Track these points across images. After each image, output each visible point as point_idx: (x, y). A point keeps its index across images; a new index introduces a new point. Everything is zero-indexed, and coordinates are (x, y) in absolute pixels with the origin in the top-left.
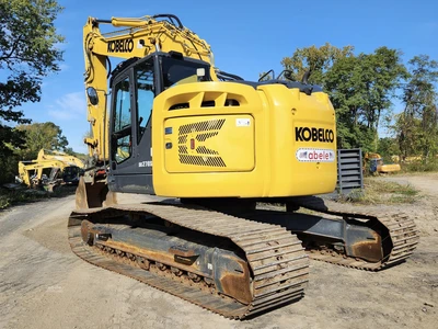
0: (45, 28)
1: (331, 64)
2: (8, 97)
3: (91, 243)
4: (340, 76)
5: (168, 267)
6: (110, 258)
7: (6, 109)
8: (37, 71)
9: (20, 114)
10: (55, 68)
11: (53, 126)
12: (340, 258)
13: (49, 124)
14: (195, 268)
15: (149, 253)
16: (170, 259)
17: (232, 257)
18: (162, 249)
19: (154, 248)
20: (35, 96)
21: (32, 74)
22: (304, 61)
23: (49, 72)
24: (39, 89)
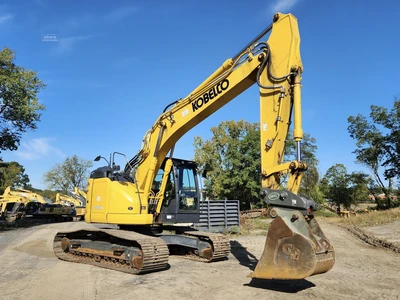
1: (246, 134)
3: (67, 251)
4: (250, 144)
5: (110, 258)
6: (78, 258)
8: (18, 128)
10: (33, 127)
11: (17, 165)
12: (197, 258)
13: (14, 163)
14: (123, 257)
15: (101, 253)
16: (111, 254)
17: (137, 250)
18: (108, 250)
19: (104, 250)
20: (14, 146)
21: (13, 130)
22: (226, 130)
23: (28, 129)
24: (18, 141)
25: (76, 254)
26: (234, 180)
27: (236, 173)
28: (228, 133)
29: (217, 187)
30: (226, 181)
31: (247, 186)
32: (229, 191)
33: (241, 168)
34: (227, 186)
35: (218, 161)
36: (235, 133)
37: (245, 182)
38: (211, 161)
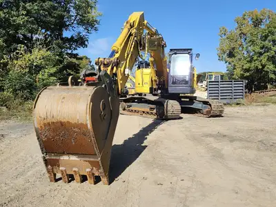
0: (92, 7)
2: (71, 45)
3: (124, 110)
4: (269, 32)
5: (148, 113)
6: (130, 113)
7: (69, 52)
8: (86, 31)
9: (77, 54)
10: (96, 30)
11: (87, 58)
12: (202, 115)
13: (84, 57)
16: (148, 110)
20: (85, 44)
21: (84, 33)
22: (249, 20)
23: (93, 31)
24: (87, 41)
25: (129, 111)
26: (253, 65)
27: (255, 58)
28: (251, 22)
29: (238, 72)
30: (246, 66)
31: (265, 69)
32: (248, 74)
33: (261, 54)
34: (247, 70)
35: (241, 49)
36: (257, 23)
37: (264, 66)
38: (233, 49)
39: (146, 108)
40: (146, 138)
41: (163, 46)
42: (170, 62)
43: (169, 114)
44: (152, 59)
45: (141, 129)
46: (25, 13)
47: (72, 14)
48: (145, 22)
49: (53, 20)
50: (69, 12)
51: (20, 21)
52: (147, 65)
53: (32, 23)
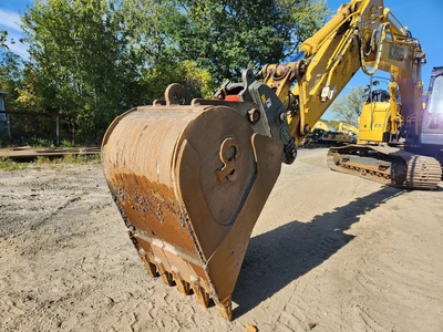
3: (338, 164)
5: (375, 172)
16: (376, 169)
19: (370, 165)
25: (345, 166)
39: (373, 164)
40: (358, 220)
41: (419, 59)
42: (430, 89)
43: (416, 179)
44: (394, 85)
45: (353, 199)
46: (238, 43)
47: (292, 41)
48: (386, 11)
49: (268, 49)
50: (289, 39)
51: (232, 53)
52: (385, 97)
53: (245, 55)
